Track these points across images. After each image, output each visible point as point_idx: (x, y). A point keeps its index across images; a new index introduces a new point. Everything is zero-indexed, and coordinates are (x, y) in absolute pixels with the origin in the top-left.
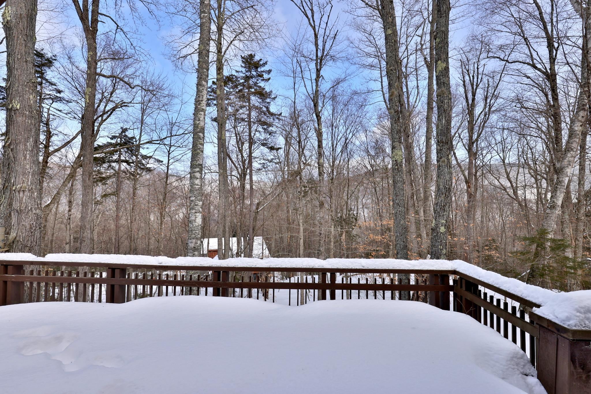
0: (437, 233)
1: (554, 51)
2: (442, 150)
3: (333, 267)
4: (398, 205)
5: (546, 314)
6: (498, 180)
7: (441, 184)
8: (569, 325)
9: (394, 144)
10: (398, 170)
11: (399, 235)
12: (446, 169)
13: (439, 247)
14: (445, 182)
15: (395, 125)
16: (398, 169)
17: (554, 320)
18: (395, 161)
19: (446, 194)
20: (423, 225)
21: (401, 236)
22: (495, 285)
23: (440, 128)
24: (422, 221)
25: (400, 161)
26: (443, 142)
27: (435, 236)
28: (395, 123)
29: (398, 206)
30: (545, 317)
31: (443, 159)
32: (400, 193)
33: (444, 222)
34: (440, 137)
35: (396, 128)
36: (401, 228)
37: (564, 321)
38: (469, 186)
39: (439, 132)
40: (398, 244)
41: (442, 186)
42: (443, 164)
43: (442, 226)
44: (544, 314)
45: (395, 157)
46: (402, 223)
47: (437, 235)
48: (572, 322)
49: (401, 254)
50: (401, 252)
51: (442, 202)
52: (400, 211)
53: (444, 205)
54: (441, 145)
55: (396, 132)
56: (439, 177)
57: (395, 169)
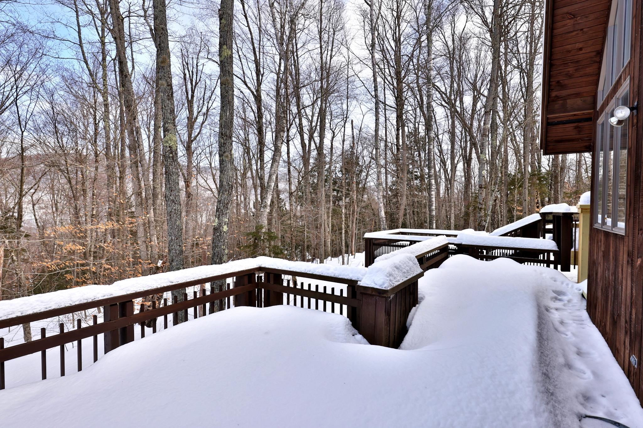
0: (221, 232)
1: (261, 76)
2: (226, 143)
3: (129, 293)
4: (173, 202)
5: (369, 284)
6: (206, 181)
7: (225, 180)
8: (385, 288)
9: (167, 125)
10: (173, 159)
11: (174, 238)
12: (229, 165)
13: (222, 247)
14: (229, 178)
15: (167, 102)
16: (173, 157)
17: (375, 287)
18: (170, 147)
19: (229, 191)
20: (153, 226)
21: (177, 239)
22: (309, 272)
23: (224, 119)
24: (153, 222)
25: (176, 148)
26: (227, 136)
27: (218, 236)
28: (168, 100)
29: (173, 204)
30: (369, 286)
31: (226, 154)
32: (175, 187)
33: (227, 220)
34: (224, 129)
35: (170, 106)
36: (177, 230)
37: (381, 285)
38: (188, 185)
39: (223, 124)
40: (172, 249)
41: (225, 183)
42: (227, 159)
43: (225, 224)
44: (367, 285)
45: (169, 142)
46: (178, 223)
47: (220, 235)
48: (386, 285)
49: (177, 261)
50: (176, 259)
51: (226, 200)
52: (175, 210)
53: (227, 203)
54: (225, 138)
55: (169, 111)
56: (222, 172)
57: (169, 157)
